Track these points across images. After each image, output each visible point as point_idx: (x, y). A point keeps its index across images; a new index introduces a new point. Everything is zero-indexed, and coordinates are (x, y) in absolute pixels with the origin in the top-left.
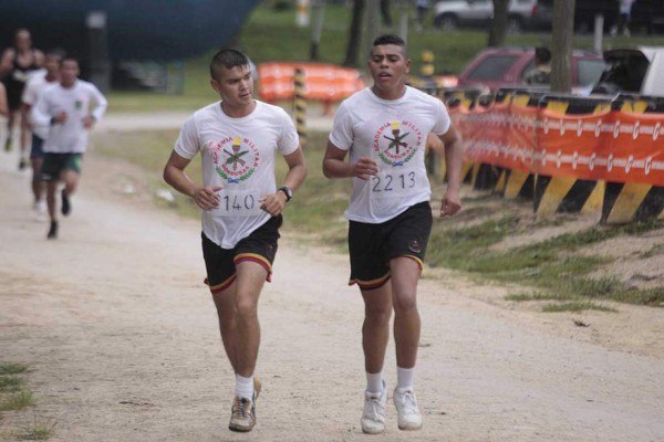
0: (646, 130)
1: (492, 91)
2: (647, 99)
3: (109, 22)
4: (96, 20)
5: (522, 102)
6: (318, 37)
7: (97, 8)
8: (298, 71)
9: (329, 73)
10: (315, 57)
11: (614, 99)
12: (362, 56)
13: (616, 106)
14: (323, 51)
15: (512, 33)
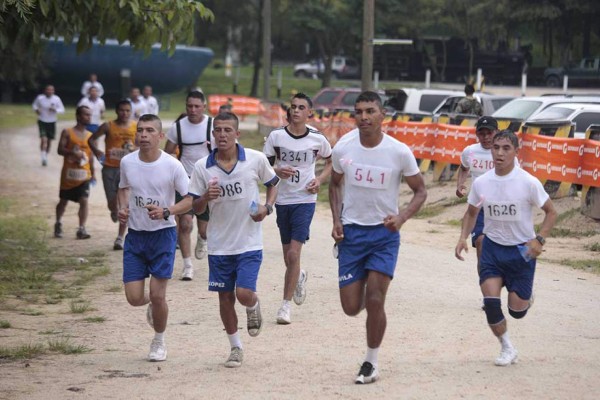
0: (411, 130)
1: (330, 109)
2: (409, 114)
3: (132, 74)
4: (126, 73)
5: (347, 115)
6: (237, 82)
7: (127, 67)
8: (230, 99)
9: (244, 100)
10: (235, 91)
11: (394, 114)
12: (260, 91)
13: (395, 118)
14: (239, 88)
15: (333, 81)
